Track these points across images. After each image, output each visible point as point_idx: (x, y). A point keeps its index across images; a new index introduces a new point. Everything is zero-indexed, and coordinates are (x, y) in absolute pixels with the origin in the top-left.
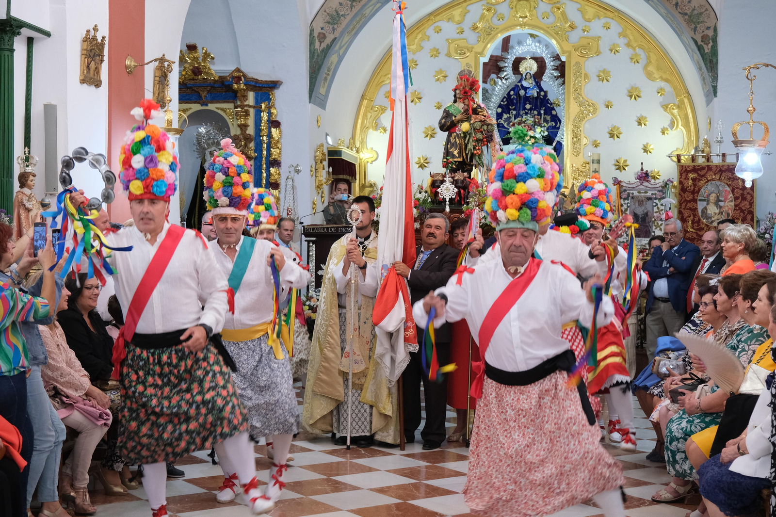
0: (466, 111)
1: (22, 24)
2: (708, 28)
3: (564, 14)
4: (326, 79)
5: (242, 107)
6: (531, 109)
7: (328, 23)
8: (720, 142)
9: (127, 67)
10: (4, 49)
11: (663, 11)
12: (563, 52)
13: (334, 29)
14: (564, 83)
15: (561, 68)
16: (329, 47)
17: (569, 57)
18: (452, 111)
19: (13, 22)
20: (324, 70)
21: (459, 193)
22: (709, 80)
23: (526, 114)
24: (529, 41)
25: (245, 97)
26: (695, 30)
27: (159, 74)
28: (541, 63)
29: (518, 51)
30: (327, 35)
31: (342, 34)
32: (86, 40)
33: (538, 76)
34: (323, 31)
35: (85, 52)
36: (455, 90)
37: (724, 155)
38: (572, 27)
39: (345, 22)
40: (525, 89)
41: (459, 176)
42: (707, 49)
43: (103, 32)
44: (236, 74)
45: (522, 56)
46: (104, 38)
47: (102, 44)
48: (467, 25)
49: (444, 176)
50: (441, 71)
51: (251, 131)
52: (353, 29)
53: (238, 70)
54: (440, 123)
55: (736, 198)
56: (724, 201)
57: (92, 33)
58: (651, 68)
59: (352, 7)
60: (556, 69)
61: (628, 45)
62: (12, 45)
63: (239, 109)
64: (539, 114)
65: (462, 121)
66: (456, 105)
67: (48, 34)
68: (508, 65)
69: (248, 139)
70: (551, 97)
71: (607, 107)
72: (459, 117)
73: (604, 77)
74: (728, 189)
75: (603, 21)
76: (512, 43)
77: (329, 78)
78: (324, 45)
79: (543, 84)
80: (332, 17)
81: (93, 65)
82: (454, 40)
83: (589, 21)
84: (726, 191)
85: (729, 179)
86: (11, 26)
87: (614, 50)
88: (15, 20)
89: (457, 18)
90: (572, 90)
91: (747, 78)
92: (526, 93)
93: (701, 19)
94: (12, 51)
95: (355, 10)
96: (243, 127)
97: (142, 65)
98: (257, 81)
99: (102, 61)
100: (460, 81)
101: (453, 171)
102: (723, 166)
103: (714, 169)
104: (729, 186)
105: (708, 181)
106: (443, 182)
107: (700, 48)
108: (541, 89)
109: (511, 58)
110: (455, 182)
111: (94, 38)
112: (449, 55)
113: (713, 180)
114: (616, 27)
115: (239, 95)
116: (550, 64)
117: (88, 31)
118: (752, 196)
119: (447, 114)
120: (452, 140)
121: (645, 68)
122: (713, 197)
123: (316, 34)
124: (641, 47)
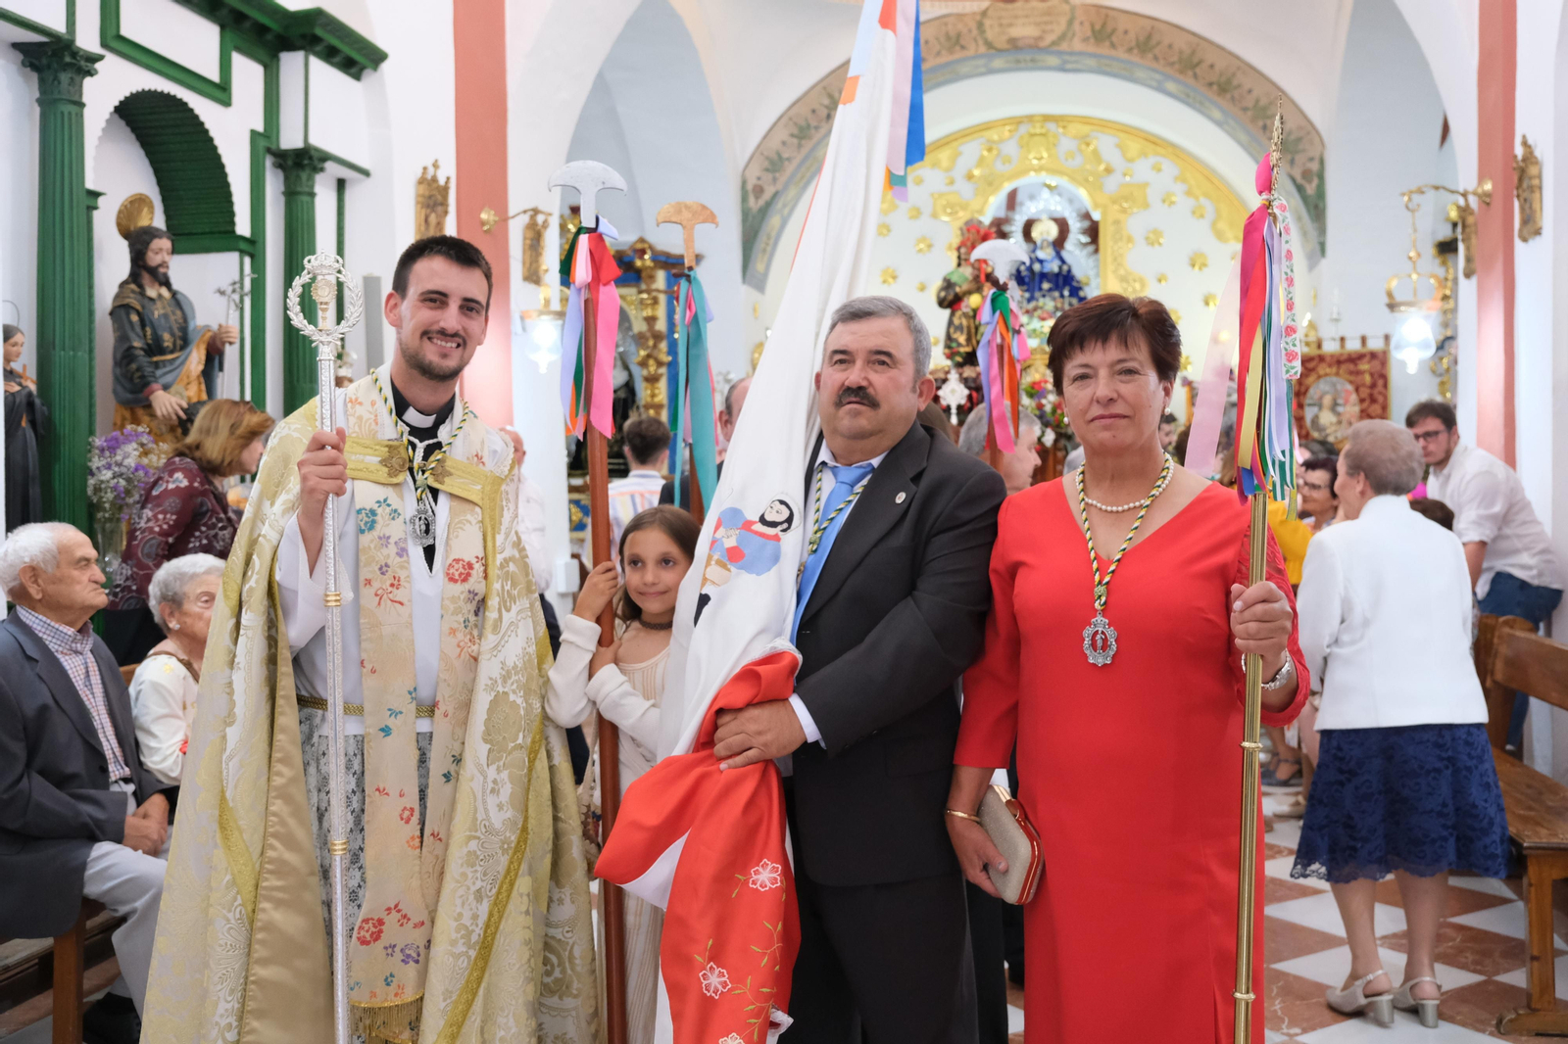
0: (976, 278)
1: (326, 157)
2: (1311, 159)
3: (1096, 153)
4: (764, 251)
5: (648, 291)
6: (1050, 290)
7: (767, 170)
8: (1337, 320)
9: (483, 223)
10: (299, 193)
11: (1243, 137)
12: (1096, 206)
13: (775, 180)
14: (1096, 251)
15: (1093, 232)
16: (768, 205)
17: (1104, 214)
18: (954, 279)
19: (313, 153)
20: (762, 239)
21: (970, 397)
22: (1313, 233)
23: (1044, 296)
24: (1046, 194)
25: (652, 278)
26: (1292, 162)
27: (530, 234)
28: (1063, 226)
29: (1027, 210)
30: (766, 187)
31: (786, 186)
32: (422, 181)
33: (1059, 244)
34: (760, 183)
35: (420, 199)
36: (958, 249)
37: (1342, 339)
38: (1109, 171)
39: (790, 168)
40: (1041, 262)
41: (968, 372)
42: (1311, 189)
43: (447, 171)
44: (639, 246)
45: (1034, 217)
46: (448, 178)
47: (445, 189)
48: (959, 173)
49: (948, 372)
50: (923, 239)
51: (661, 326)
52: (802, 178)
53: (642, 240)
54: (938, 297)
55: (1362, 401)
56: (1345, 404)
57: (431, 171)
58: (1222, 225)
59: (800, 146)
60: (1085, 232)
61: (1189, 193)
62: (312, 187)
63: (645, 296)
64: (1062, 296)
65: (969, 293)
66: (961, 269)
67: (366, 173)
68: (1016, 228)
69: (658, 337)
70: (1078, 273)
71: (1160, 281)
72: (965, 287)
73: (1153, 239)
74: (1350, 387)
75: (1152, 160)
76: (1020, 197)
77: (769, 249)
78: (761, 202)
79: (1064, 254)
80: (772, 162)
81: (433, 218)
82: (941, 195)
83: (1131, 161)
84: (1347, 391)
85: (1351, 373)
86: (311, 158)
87: (1167, 200)
88: (317, 150)
89: (945, 163)
90: (1109, 259)
91: (1407, 207)
92: (1042, 267)
93: (1301, 147)
94: (312, 195)
95: (804, 151)
96: (651, 320)
97: (504, 219)
98: (668, 255)
99: (446, 213)
100: (967, 235)
101: (959, 365)
102: (1341, 355)
103: (1328, 359)
104: (1351, 382)
105: (1319, 377)
106: (945, 381)
107: (1300, 189)
108: (1063, 261)
109: (1019, 220)
110: (965, 381)
111: (434, 179)
112: (935, 216)
113: (1326, 375)
114: (1169, 168)
115: (644, 274)
116: (1075, 225)
117: (425, 169)
118: (1386, 397)
119: (948, 285)
120: (956, 321)
121: (1214, 225)
122: (1327, 400)
123: (750, 187)
124: (1207, 196)
